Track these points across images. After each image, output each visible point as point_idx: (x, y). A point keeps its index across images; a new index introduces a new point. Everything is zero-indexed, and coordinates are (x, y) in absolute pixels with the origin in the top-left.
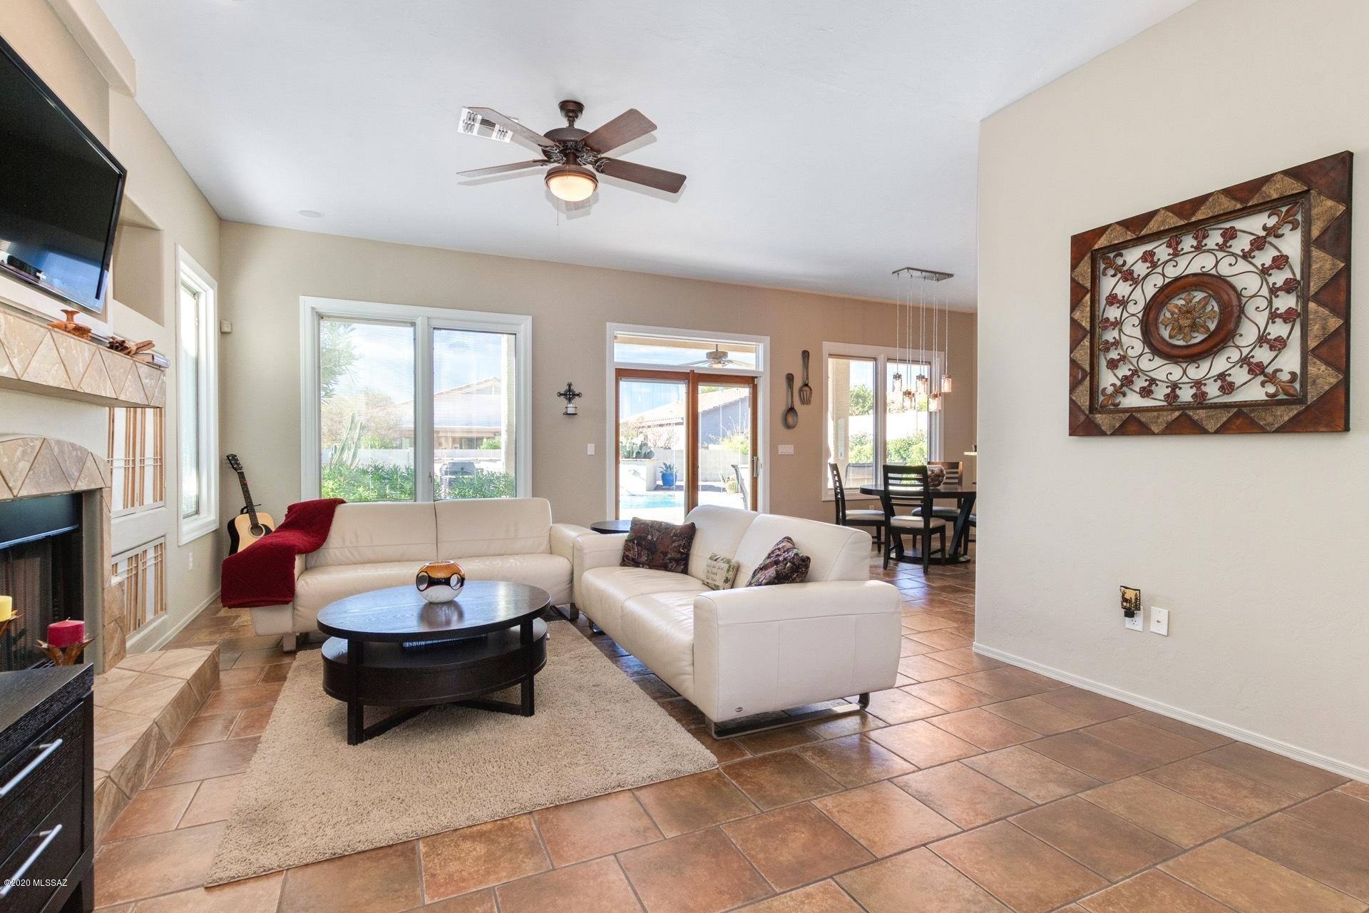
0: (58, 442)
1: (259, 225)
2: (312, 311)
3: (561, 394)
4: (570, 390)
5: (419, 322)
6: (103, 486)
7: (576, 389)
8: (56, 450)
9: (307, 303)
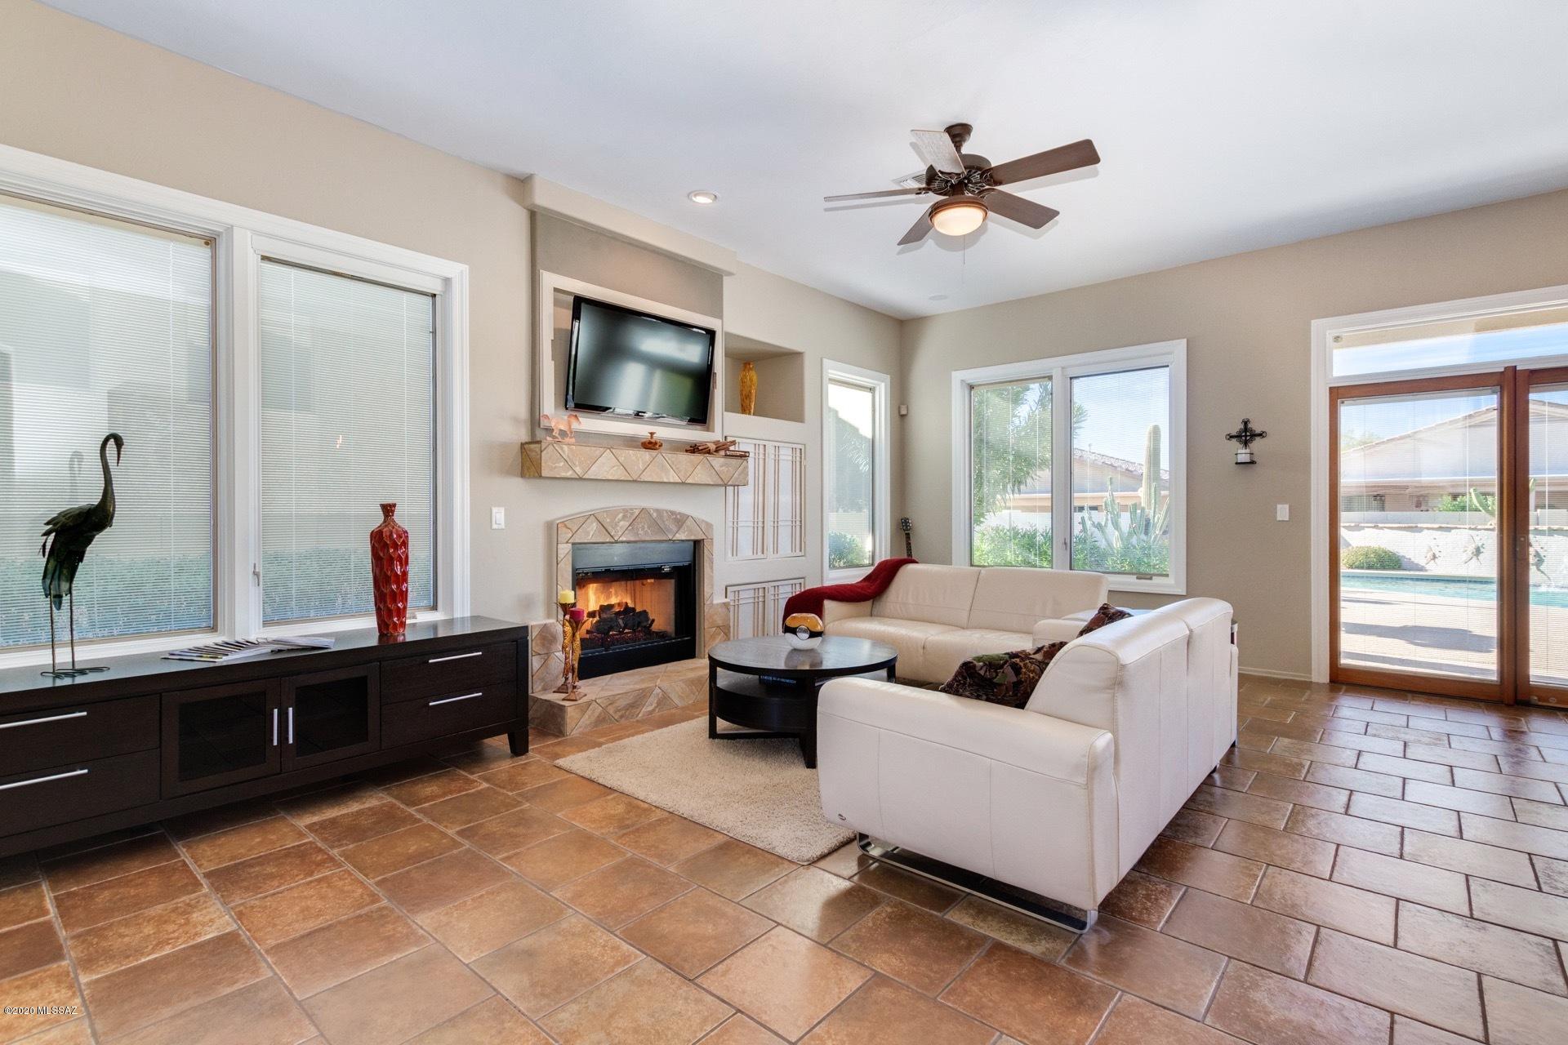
0: (657, 511)
1: (925, 317)
2: (962, 384)
3: (1232, 437)
4: (1246, 429)
5: (1056, 374)
6: (705, 537)
7: (1256, 427)
8: (655, 515)
9: (958, 376)
